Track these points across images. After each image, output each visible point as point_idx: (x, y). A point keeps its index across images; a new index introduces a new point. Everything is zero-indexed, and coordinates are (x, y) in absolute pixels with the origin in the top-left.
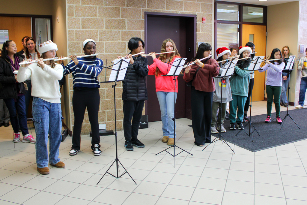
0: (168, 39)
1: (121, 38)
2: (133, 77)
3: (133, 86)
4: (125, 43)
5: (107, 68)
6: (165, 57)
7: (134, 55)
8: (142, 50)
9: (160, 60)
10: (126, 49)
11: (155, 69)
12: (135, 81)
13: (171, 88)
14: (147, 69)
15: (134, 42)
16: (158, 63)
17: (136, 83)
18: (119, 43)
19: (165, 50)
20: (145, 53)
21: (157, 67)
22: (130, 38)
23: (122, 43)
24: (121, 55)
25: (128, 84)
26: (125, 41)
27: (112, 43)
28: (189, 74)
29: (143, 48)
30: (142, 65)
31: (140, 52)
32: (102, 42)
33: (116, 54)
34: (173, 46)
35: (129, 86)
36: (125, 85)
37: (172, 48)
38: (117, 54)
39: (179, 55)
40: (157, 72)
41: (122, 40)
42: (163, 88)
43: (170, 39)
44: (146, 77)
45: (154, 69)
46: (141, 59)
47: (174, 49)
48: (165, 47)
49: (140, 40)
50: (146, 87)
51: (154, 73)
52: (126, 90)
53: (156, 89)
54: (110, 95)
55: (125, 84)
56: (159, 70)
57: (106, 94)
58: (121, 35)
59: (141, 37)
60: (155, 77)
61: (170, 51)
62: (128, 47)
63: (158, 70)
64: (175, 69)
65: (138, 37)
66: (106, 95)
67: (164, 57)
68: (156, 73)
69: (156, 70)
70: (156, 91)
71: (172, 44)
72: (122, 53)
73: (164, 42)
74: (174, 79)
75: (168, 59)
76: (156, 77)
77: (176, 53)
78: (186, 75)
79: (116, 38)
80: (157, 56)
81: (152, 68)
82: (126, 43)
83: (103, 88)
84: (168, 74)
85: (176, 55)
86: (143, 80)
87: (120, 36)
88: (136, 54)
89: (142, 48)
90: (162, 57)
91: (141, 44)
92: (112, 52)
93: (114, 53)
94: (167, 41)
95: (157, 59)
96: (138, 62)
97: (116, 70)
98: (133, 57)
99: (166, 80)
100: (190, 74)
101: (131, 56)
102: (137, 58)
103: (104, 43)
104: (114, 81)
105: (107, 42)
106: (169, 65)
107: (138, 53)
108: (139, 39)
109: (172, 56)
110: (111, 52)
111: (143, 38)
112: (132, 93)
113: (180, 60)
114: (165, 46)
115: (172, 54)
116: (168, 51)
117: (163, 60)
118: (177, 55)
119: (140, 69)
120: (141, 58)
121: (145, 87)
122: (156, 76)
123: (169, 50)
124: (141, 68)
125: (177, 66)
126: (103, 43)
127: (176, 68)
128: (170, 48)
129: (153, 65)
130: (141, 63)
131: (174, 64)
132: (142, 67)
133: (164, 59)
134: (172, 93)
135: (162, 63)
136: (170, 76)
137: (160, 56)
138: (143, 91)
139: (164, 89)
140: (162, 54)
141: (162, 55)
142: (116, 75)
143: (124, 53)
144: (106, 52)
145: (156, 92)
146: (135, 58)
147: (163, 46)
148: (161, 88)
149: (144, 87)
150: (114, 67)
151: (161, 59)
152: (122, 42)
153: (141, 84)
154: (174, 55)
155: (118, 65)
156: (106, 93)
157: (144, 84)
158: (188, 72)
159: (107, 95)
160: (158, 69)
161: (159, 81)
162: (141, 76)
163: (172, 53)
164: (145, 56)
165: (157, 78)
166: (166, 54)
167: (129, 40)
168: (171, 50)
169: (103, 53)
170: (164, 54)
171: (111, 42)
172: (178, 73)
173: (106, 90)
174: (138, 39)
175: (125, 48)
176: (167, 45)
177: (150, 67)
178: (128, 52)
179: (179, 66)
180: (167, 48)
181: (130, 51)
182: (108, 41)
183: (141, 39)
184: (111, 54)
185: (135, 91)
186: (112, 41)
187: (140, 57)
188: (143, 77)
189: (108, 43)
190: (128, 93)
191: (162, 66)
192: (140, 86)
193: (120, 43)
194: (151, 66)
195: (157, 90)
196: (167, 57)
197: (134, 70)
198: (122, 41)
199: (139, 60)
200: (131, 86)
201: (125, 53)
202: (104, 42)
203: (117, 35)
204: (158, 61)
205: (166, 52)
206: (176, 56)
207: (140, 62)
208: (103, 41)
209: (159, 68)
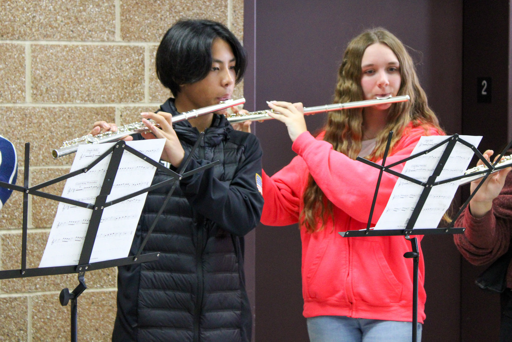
0: (372, 33)
1: (117, 23)
2: (176, 239)
3: (177, 286)
4: (139, 51)
5: (34, 191)
6: (356, 124)
7: (185, 116)
8: (231, 88)
9: (328, 145)
10: (147, 83)
11: (302, 195)
12: (186, 260)
13: (388, 300)
14: (256, 195)
15: (189, 46)
16: (317, 158)
17: (191, 272)
18: (107, 51)
19: (354, 87)
20: (248, 107)
21: (312, 183)
22: (169, 22)
23: (125, 53)
24: (118, 114)
25: (150, 274)
26: (139, 39)
27: (71, 49)
28: (493, 220)
29: (237, 81)
30: (231, 170)
31: (218, 99)
32: (13, 46)
33: (91, 110)
34: (400, 70)
35: (155, 287)
36: (131, 279)
37: (396, 79)
38: (97, 112)
39: (430, 120)
40: (312, 206)
41: (126, 34)
42: (343, 297)
43: (387, 33)
44: (250, 238)
45: (293, 193)
46: (225, 140)
47: (403, 83)
48: (356, 74)
49: (219, 34)
50: (244, 296)
51: (294, 217)
52: (137, 305)
53: (306, 306)
54: (53, 330)
55: (129, 274)
56: (325, 197)
57: (29, 326)
58: (118, 11)
59: (226, 20)
60: (298, 233)
61: (383, 95)
62: (155, 74)
63: (315, 200)
64: (416, 200)
65: (213, 16)
66: (30, 330)
67: (350, 128)
68: (307, 215)
69: (306, 199)
70: (305, 313)
71: (394, 59)
72: (122, 105)
73: (353, 45)
74: (407, 255)
75: (373, 138)
76: (308, 238)
77: (418, 109)
78: (477, 222)
79: (94, 26)
80: (313, 123)
81: (281, 185)
82: (143, 49)
83: (16, 291)
84: (378, 227)
85: (418, 122)
86: (234, 255)
87: (113, 14)
88: (196, 113)
89: (230, 76)
90: (339, 126)
91: (223, 54)
92: (71, 99)
93: (78, 104)
94: (369, 41)
95: (315, 137)
96: (210, 153)
97: (84, 205)
98: (175, 125)
99: (359, 256)
100: (497, 218)
101: (167, 119)
102: (206, 132)
103: (28, 51)
104: (73, 269)
105: (43, 43)
106: (384, 173)
107: (208, 104)
108: (217, 30)
109: (397, 121)
110: (61, 98)
111: (234, 23)
112: (170, 327)
113: (443, 148)
114: (359, 68)
115: (393, 113)
116: (373, 97)
117: (345, 144)
118: (423, 115)
119: (215, 195)
120: (225, 135)
121: (239, 292)
122: (303, 228)
123: (377, 90)
124: (222, 189)
125: (425, 181)
126: (22, 50)
127: (419, 189)
128: (383, 76)
129: (292, 169)
130: (224, 164)
131: (408, 169)
132: (226, 185)
133: (352, 136)
134: (393, 324)
135: (338, 157)
136: (388, 234)
137: (331, 123)
138: (228, 315)
139: (350, 305)
140: (338, 111)
141: (339, 118)
142: (82, 230)
143: (132, 105)
144: (35, 100)
145: (304, 321)
146: (195, 131)
147: (348, 66)
148: (333, 299)
149: (233, 296)
150: (72, 189)
151: (335, 139)
152: (124, 44)
153: (220, 276)
154: (407, 119)
155: (98, 173)
156: (29, 319)
157: (236, 275)
158: (489, 206)
159: (38, 330)
160: (319, 191)
161: (320, 258)
162: (222, 234)
163: (395, 105)
164: (249, 123)
165: (312, 240)
166: (363, 110)
167: (162, 32)
168: (388, 90)
169: (18, 105)
170: (352, 112)
171: (63, 43)
172: (429, 220)
173: (30, 304)
174: (209, 30)
175: (137, 79)
176: (366, 62)
177: (271, 180)
178: (154, 98)
179: (438, 179)
180: (366, 80)
181: (166, 94)
182: (46, 36)
183: (226, 30)
184: (65, 111)
185: (186, 314)
186: (70, 38)
187: (221, 131)
188: (233, 237)
189: (47, 48)
190: (146, 326)
191: (341, 177)
192: (216, 289)
193: (115, 52)
194: (278, 175)
195: (309, 309)
196: (365, 125)
197: (185, 200)
198: (124, 38)
199: (214, 146)
200: (164, 287)
201: (137, 105)
202: (27, 44)
203: (98, 6)
204: (319, 147)
205: (364, 98)
206: (415, 126)
207: (221, 157)
208: (22, 37)
209: (323, 187)
